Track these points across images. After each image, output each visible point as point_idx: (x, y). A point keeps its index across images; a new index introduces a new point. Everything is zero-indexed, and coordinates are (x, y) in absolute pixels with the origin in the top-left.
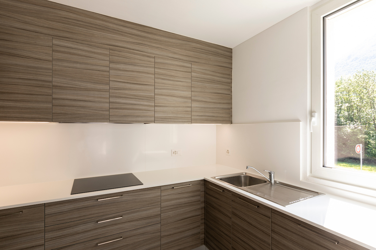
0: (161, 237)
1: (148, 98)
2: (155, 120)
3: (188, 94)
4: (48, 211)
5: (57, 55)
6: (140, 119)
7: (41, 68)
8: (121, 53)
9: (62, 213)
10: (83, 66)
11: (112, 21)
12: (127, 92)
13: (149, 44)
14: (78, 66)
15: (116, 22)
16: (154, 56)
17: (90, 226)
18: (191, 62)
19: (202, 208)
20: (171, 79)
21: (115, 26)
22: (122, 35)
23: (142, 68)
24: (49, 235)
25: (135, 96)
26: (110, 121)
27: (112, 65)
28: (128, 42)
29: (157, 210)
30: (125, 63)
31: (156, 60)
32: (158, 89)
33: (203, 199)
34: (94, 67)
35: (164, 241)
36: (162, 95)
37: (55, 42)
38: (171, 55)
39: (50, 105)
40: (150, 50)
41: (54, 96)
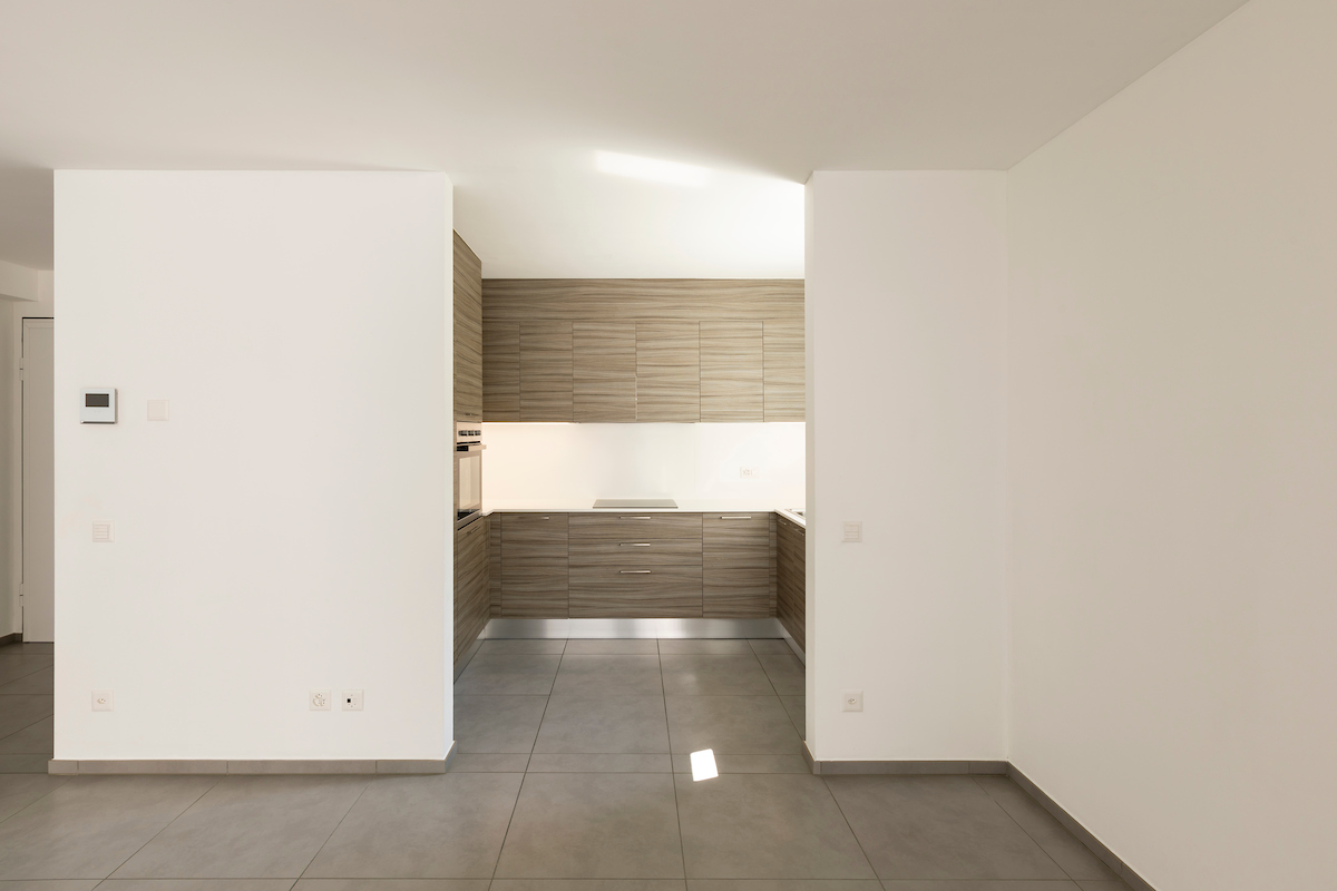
0: (703, 586)
1: (690, 386)
2: (701, 418)
3: (758, 373)
4: (572, 521)
5: (578, 342)
6: (678, 417)
7: (562, 360)
8: (650, 326)
9: (585, 526)
10: (605, 351)
11: (636, 283)
12: (659, 379)
13: (690, 304)
14: (599, 351)
15: (644, 284)
16: (698, 321)
17: (613, 548)
18: (762, 321)
19: (771, 558)
20: (727, 352)
21: (643, 290)
22: (653, 300)
23: (680, 342)
24: (572, 549)
25: (671, 383)
26: (639, 421)
27: (640, 345)
28: (660, 308)
29: (695, 546)
30: (656, 339)
31: (702, 328)
32: (704, 370)
33: (774, 544)
34: (622, 351)
35: (708, 592)
36: (711, 379)
37: (576, 326)
38: (725, 315)
39: (571, 403)
40: (691, 314)
41: (575, 392)
